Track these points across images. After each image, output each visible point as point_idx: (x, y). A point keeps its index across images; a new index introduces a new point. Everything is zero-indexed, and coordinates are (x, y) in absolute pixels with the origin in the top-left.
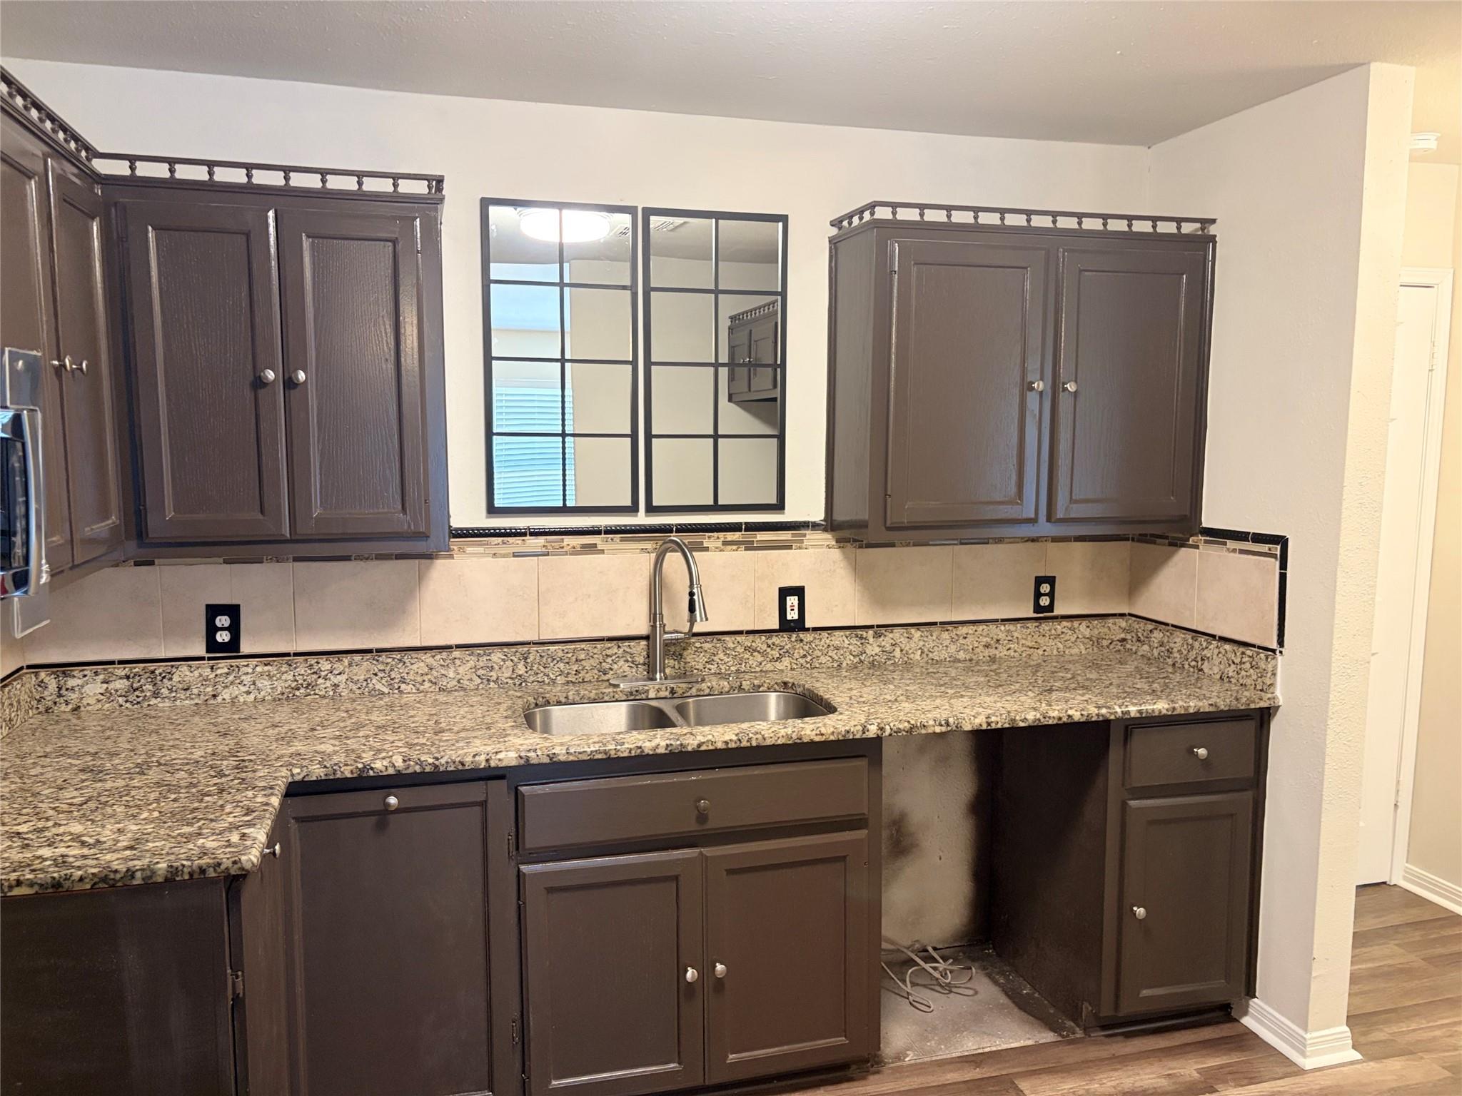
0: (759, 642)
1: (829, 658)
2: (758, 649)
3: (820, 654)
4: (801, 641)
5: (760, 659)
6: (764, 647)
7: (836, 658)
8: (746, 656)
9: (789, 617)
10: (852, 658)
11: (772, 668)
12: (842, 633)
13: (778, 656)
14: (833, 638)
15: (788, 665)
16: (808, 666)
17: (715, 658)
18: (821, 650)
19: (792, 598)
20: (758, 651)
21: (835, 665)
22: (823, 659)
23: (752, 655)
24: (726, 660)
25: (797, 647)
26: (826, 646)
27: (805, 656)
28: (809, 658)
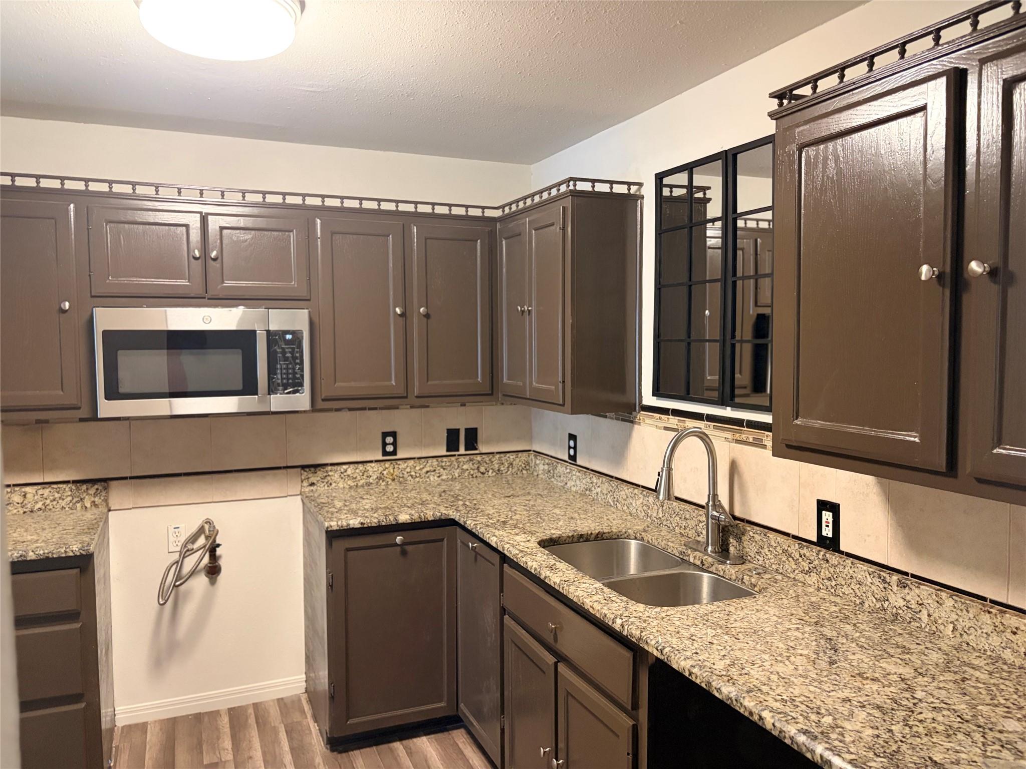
0: (794, 547)
1: (852, 591)
2: (793, 556)
3: (843, 583)
4: (827, 561)
5: (794, 567)
6: (798, 556)
7: (859, 594)
8: (784, 559)
9: (824, 534)
10: (874, 600)
11: (802, 580)
12: (865, 568)
13: (808, 569)
14: (856, 570)
15: (816, 582)
16: (833, 590)
17: (762, 551)
18: (845, 579)
19: (828, 513)
20: (792, 558)
21: (858, 602)
22: (846, 590)
23: (787, 559)
24: (770, 556)
25: (824, 566)
26: (849, 576)
27: (829, 579)
28: (834, 583)
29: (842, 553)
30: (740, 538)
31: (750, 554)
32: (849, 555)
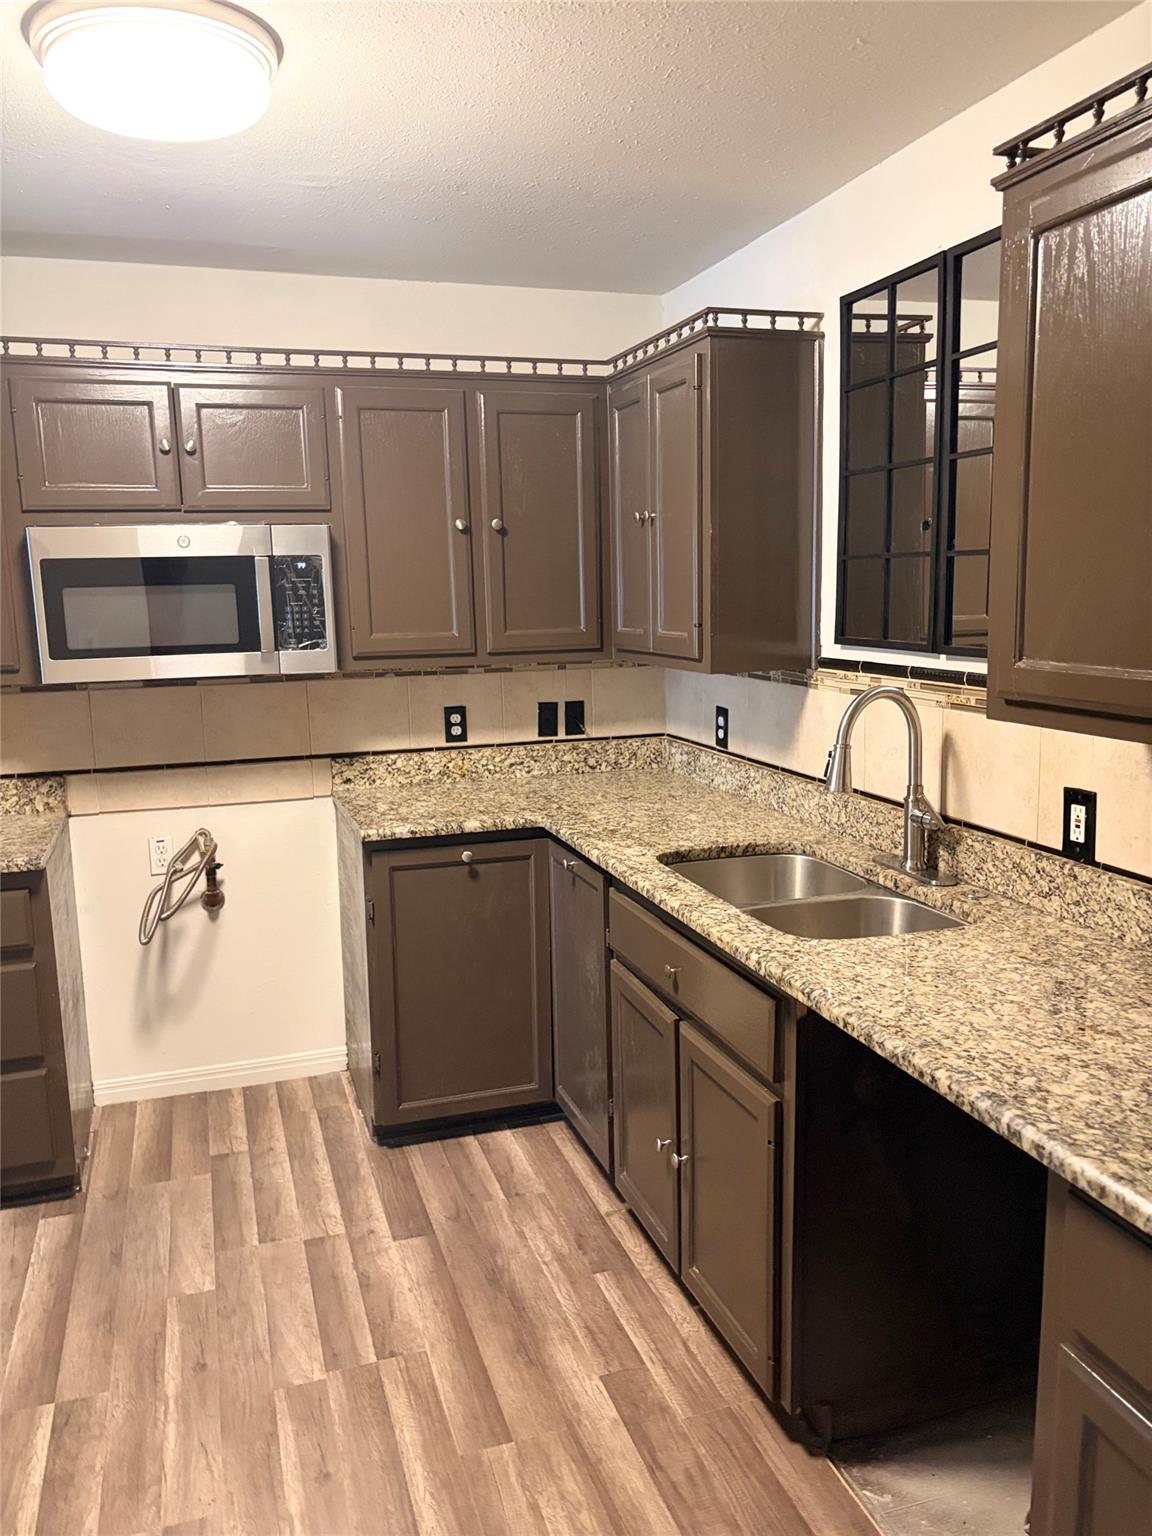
0: (1029, 859)
1: (1108, 920)
2: (1027, 871)
3: (1097, 908)
4: (1075, 877)
5: (1029, 887)
6: (1034, 872)
7: (1118, 924)
8: (1014, 877)
9: (1073, 838)
10: (1139, 932)
11: (1039, 906)
12: (1128, 885)
13: (1047, 890)
14: (1115, 889)
15: (1058, 909)
16: (1081, 920)
17: (985, 867)
18: (1099, 903)
19: (1079, 807)
20: (1027, 874)
21: (1116, 935)
22: (1101, 919)
23: (1019, 877)
24: (995, 874)
25: (1070, 885)
26: (1105, 898)
27: (1077, 904)
28: (1083, 910)
29: (1097, 865)
30: (954, 849)
31: (968, 872)
32: (1108, 868)
